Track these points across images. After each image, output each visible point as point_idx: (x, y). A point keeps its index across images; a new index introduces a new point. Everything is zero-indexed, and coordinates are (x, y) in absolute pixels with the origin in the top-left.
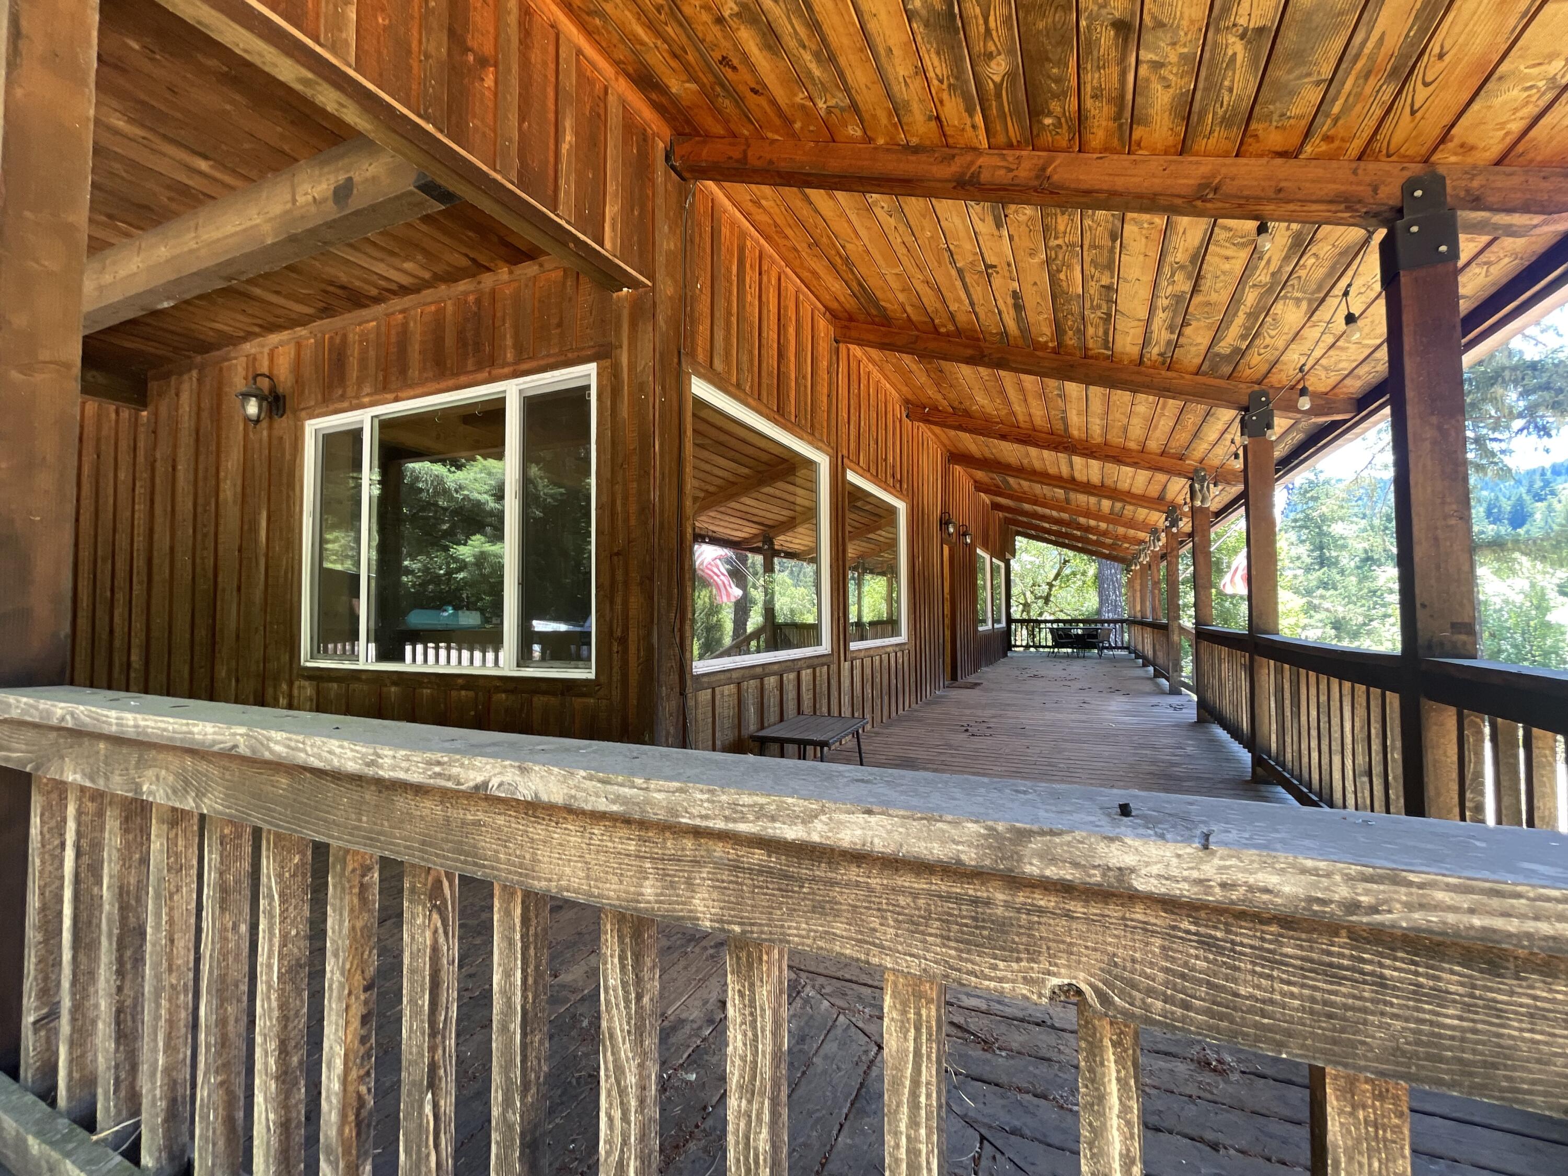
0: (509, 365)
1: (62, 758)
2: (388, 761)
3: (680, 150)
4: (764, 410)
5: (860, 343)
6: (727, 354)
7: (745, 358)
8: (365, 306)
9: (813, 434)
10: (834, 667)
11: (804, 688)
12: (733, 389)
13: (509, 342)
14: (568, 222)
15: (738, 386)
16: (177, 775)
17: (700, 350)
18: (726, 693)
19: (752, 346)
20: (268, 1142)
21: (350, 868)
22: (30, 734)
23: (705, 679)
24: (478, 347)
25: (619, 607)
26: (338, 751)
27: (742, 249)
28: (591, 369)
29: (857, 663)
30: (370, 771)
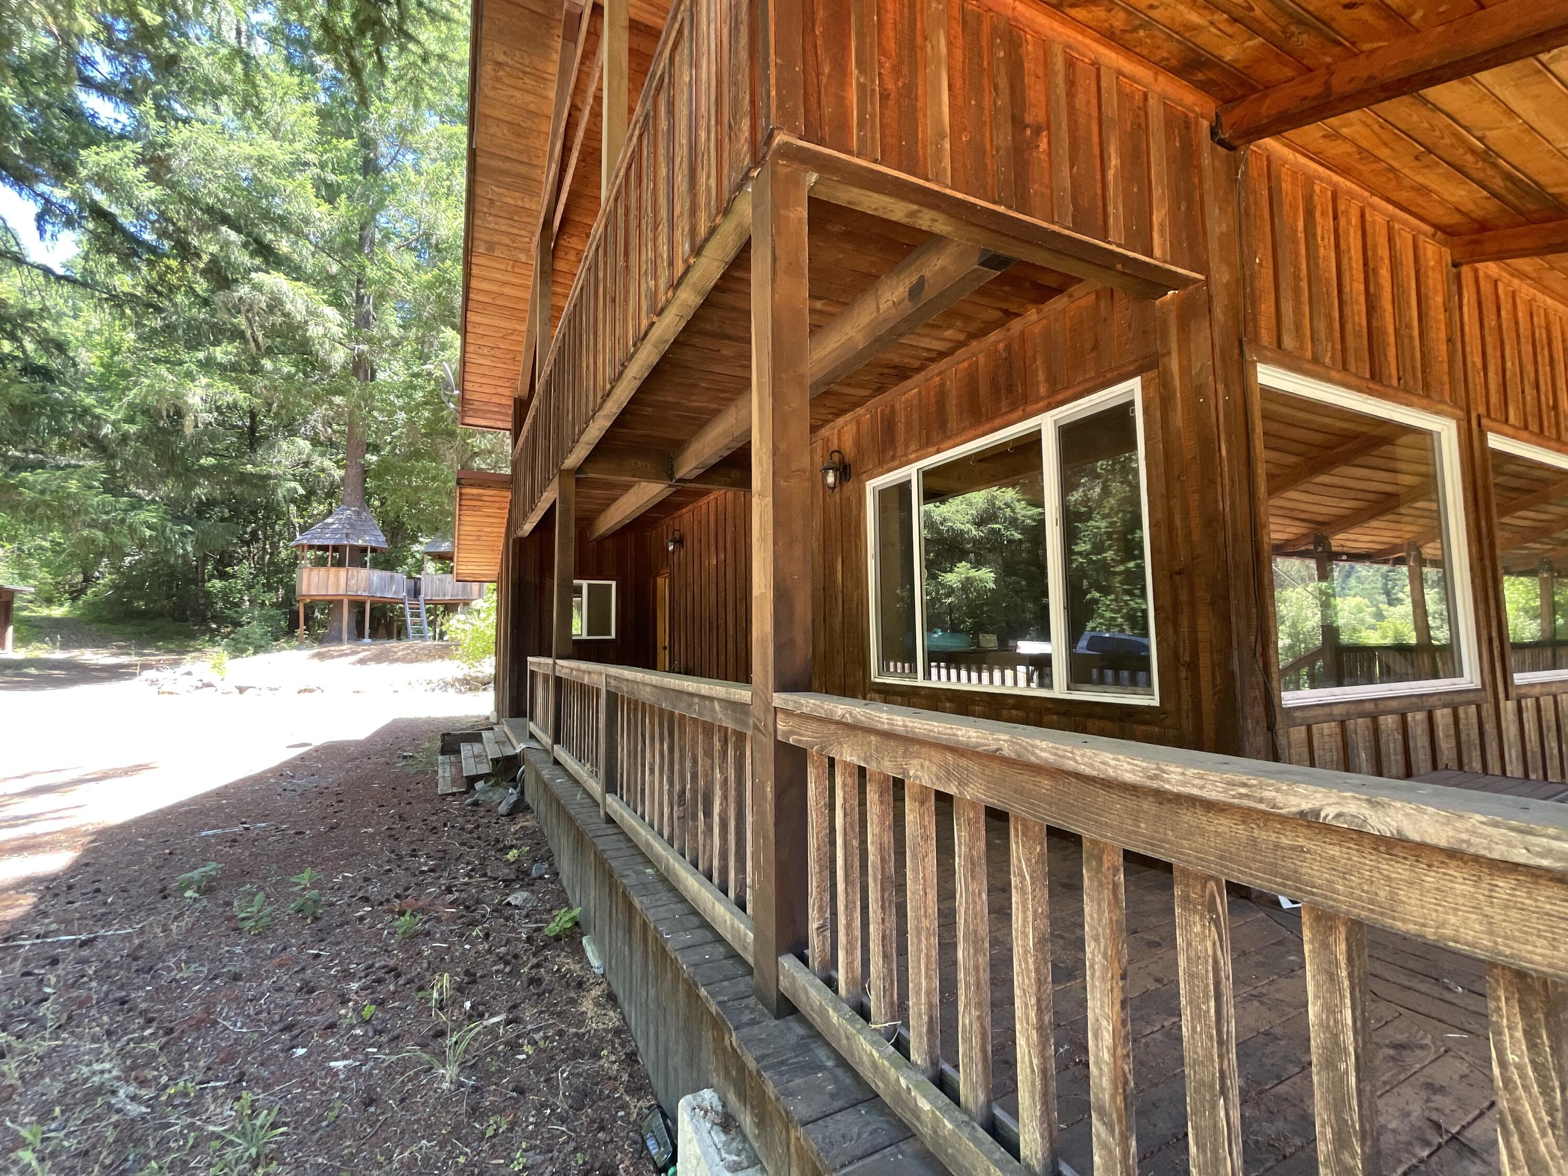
0: (1042, 398)
1: (841, 744)
2: (1175, 777)
3: (1227, 121)
4: (1357, 382)
5: (1499, 256)
6: (1298, 326)
7: (1322, 325)
8: (909, 377)
9: (1428, 396)
10: (1488, 709)
11: (1440, 732)
12: (1308, 366)
13: (1041, 377)
14: (1119, 245)
15: (1316, 360)
16: (940, 766)
17: (1263, 332)
18: (1326, 732)
19: (1331, 307)
20: (1033, 1082)
21: (1106, 865)
22: (815, 725)
23: (1298, 714)
24: (1010, 389)
25: (1185, 629)
26: (1113, 763)
27: (1309, 200)
28: (1135, 384)
29: (1529, 703)
30: (1155, 784)
